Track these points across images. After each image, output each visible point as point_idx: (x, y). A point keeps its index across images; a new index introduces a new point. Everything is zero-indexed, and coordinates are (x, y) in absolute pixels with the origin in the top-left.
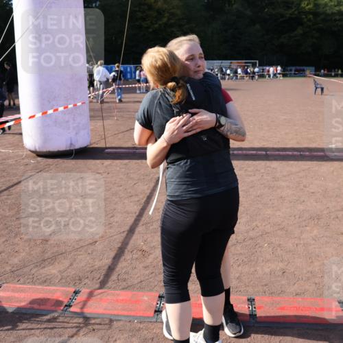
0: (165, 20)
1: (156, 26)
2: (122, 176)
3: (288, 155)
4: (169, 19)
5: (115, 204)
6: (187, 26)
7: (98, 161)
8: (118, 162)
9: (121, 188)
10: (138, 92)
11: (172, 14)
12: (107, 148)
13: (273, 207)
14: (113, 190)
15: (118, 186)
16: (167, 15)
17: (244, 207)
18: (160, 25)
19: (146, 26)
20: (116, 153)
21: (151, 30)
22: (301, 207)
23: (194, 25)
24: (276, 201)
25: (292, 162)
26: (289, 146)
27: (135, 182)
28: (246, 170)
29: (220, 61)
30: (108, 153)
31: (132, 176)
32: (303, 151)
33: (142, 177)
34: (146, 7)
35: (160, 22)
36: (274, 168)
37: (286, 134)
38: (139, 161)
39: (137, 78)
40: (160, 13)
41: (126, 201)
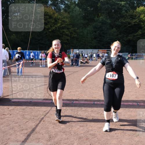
0: (59, 25)
1: (54, 28)
2: (19, 117)
3: (130, 105)
4: (61, 24)
5: (10, 135)
6: (72, 29)
7: (5, 107)
8: (19, 107)
9: (17, 124)
10: (41, 66)
11: (64, 21)
12: (13, 99)
13: (117, 139)
14: (11, 125)
15: (15, 123)
16: (60, 21)
17: (98, 138)
18: (56, 27)
19: (47, 28)
20: (19, 102)
21: (50, 30)
22: (137, 139)
23: (77, 29)
24: (120, 134)
25: (132, 109)
26: (130, 99)
27: (27, 121)
28: (101, 114)
29: (92, 50)
30: (14, 102)
31: (26, 116)
32: (139, 103)
33: (32, 117)
34: (48, 17)
35: (57, 26)
36: (120, 113)
37: (129, 92)
38: (33, 107)
39: (40, 58)
40: (56, 20)
41: (18, 133)
